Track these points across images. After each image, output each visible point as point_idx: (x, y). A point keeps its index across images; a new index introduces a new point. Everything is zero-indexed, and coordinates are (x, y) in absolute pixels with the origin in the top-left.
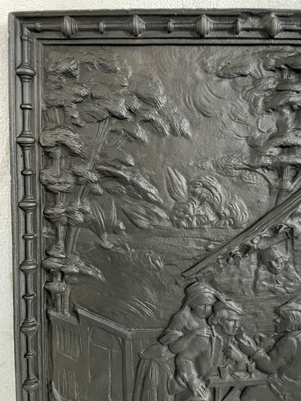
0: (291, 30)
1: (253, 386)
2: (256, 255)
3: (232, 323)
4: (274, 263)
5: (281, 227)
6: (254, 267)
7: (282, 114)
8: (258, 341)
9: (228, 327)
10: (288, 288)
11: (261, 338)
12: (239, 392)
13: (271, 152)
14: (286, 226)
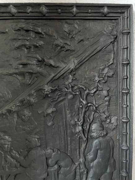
0: (21, 12)
1: (19, 174)
2: (16, 114)
3: (7, 146)
4: (23, 117)
5: (25, 100)
6: (15, 120)
7: (22, 50)
8: (20, 153)
9: (5, 148)
10: (31, 128)
11: (21, 152)
12: (14, 177)
13: (18, 67)
14: (27, 100)
